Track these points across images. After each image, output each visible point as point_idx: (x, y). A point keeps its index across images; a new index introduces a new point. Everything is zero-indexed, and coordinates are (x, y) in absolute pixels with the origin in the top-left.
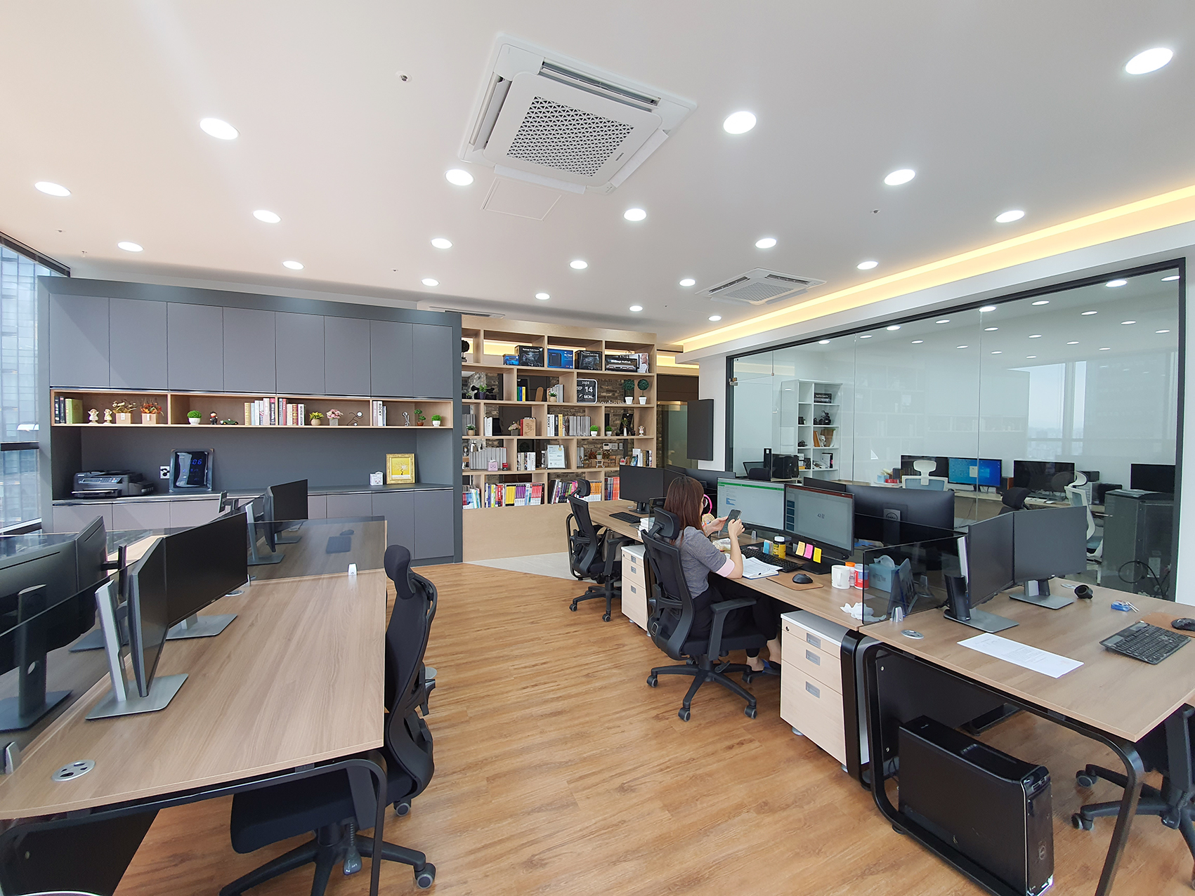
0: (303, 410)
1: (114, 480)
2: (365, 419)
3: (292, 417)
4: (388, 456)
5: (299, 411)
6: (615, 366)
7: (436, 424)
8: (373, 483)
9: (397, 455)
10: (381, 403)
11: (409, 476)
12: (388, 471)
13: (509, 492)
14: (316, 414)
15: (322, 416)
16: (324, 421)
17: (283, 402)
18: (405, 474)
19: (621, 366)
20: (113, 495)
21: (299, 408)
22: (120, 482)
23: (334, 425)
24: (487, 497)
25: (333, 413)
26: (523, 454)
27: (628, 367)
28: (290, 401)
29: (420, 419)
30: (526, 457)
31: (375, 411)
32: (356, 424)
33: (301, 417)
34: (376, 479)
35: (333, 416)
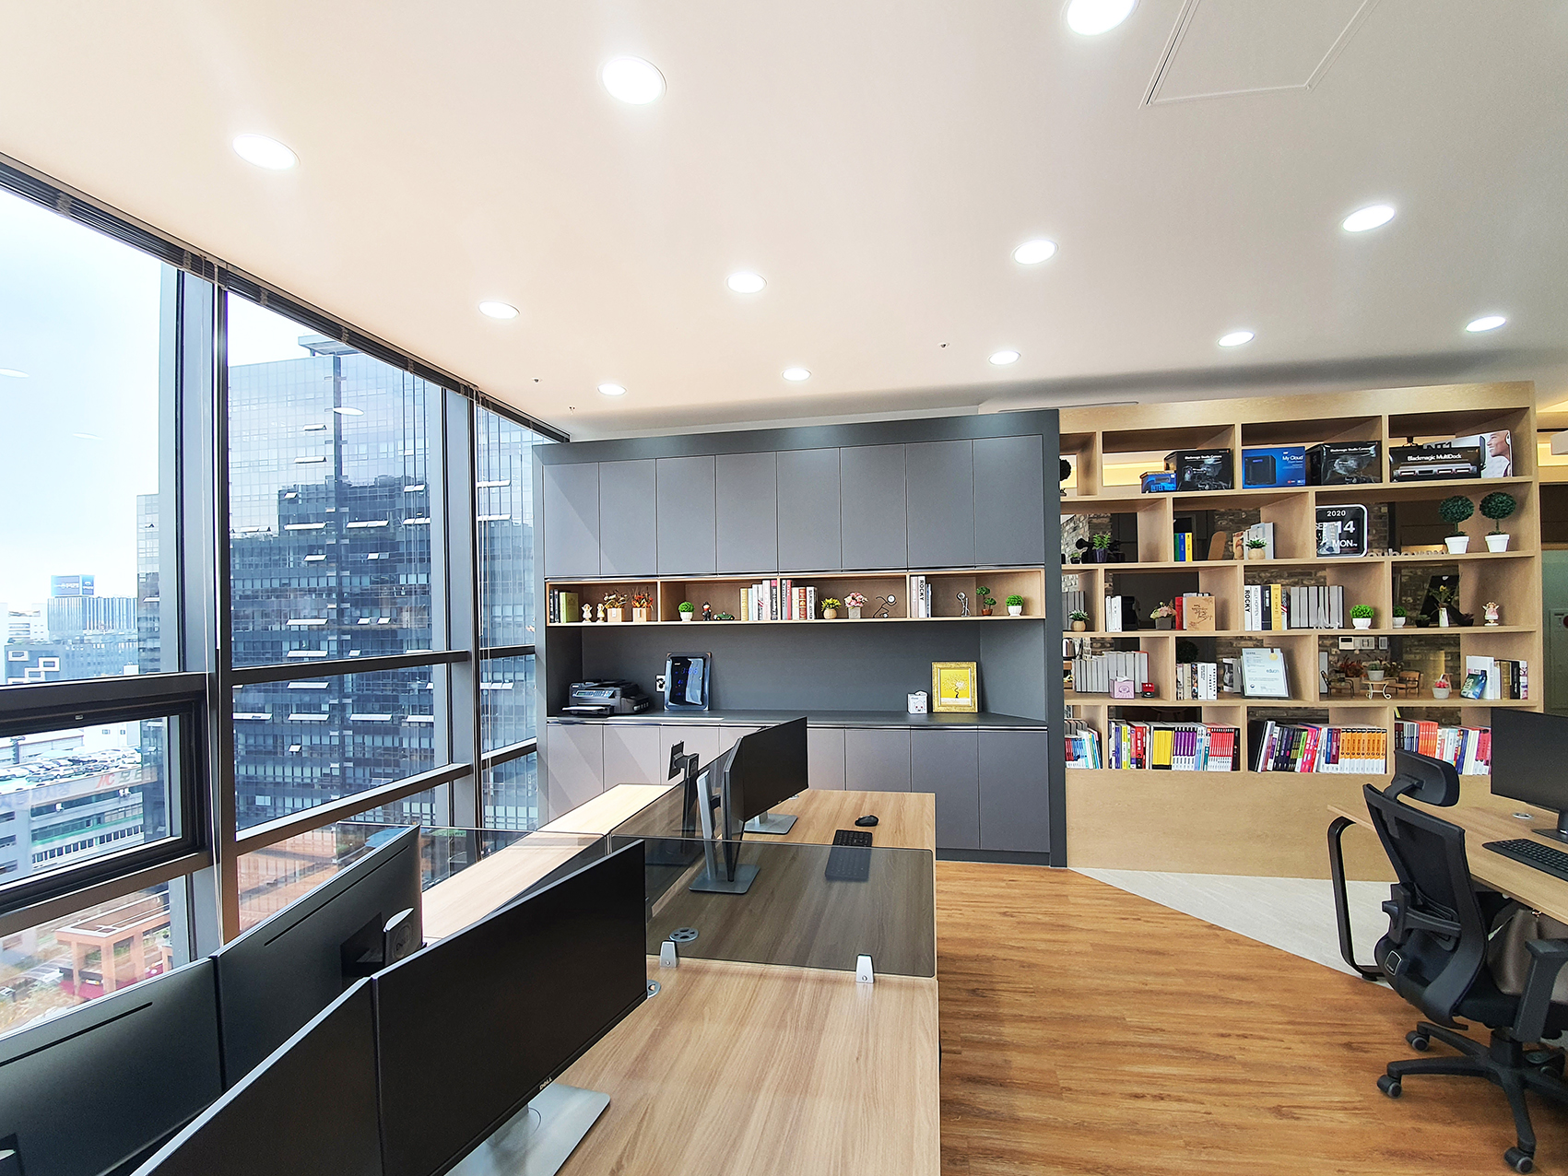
0: (813, 595)
1: (608, 693)
2: (900, 607)
3: (799, 607)
4: (936, 666)
5: (808, 597)
6: (1417, 469)
7: (1014, 612)
8: (912, 710)
9: (948, 664)
10: (923, 578)
11: (968, 701)
12: (935, 690)
13: (1160, 742)
14: (830, 601)
15: (838, 604)
16: (841, 611)
17: (787, 584)
18: (961, 697)
19: (1435, 468)
20: (605, 713)
21: (808, 593)
22: (613, 696)
23: (855, 617)
24: (1113, 748)
25: (853, 598)
26: (1187, 666)
27: (1454, 467)
28: (797, 583)
29: (986, 603)
30: (1194, 672)
31: (914, 592)
32: (886, 615)
33: (811, 605)
34: (917, 703)
35: (853, 603)
